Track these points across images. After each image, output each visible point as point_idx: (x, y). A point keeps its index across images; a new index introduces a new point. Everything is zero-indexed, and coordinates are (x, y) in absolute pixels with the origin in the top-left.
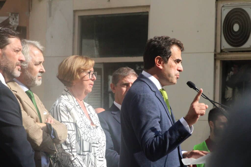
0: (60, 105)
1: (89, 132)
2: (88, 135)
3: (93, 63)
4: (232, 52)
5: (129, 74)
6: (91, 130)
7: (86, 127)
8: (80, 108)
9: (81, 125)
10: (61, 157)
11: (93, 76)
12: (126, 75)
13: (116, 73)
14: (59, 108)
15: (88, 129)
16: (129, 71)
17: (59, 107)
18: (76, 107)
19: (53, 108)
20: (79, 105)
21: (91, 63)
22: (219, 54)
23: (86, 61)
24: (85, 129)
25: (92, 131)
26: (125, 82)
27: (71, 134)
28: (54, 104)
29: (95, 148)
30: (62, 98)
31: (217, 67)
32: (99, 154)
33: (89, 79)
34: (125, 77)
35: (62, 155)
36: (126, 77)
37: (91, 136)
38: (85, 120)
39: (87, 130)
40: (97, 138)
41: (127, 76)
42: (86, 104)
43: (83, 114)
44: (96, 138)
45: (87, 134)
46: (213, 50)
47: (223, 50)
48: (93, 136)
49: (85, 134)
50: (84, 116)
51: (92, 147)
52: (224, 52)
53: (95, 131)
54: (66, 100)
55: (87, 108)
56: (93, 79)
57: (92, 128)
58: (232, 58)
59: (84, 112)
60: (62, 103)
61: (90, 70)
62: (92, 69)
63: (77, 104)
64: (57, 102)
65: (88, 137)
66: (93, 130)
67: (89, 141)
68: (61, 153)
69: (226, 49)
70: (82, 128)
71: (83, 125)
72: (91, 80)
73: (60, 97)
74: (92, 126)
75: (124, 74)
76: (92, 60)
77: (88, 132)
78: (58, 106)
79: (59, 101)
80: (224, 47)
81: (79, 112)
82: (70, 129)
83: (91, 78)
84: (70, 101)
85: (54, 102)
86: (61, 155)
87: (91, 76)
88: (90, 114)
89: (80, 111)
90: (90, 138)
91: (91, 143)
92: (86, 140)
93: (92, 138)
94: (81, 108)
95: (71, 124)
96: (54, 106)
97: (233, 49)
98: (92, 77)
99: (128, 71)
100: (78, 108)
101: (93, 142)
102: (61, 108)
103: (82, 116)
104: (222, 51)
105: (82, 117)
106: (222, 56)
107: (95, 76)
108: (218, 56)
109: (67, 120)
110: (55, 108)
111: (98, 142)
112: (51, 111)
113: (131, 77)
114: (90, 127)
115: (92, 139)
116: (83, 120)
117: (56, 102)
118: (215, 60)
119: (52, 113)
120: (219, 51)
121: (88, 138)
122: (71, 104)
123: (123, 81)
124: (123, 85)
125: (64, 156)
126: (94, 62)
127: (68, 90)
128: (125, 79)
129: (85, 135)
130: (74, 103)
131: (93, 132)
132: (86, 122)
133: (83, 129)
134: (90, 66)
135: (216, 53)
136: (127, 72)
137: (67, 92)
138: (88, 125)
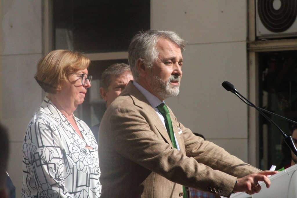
0: (39, 122)
1: (85, 158)
2: (85, 162)
3: (87, 63)
4: (271, 39)
5: (124, 71)
6: (87, 155)
7: (81, 151)
8: (69, 124)
9: (73, 149)
10: (47, 197)
11: (87, 80)
12: (119, 73)
13: (106, 72)
14: (39, 127)
15: (83, 154)
16: (124, 68)
17: (39, 125)
18: (64, 124)
19: (30, 127)
20: (66, 120)
21: (85, 62)
22: (254, 43)
23: (77, 58)
24: (80, 155)
25: (89, 156)
26: (119, 84)
27: (57, 163)
28: (30, 122)
29: (94, 180)
30: (41, 113)
31: (251, 62)
32: (99, 189)
33: (81, 85)
34: (118, 76)
35: (49, 193)
36: (121, 76)
37: (88, 164)
38: (78, 142)
39: (81, 155)
40: (96, 166)
41: (121, 74)
42: (77, 119)
43: (74, 133)
44: (94, 166)
45: (83, 161)
46: (244, 38)
47: (259, 37)
48: (90, 164)
49: (80, 161)
50: (76, 134)
51: (90, 180)
52: (260, 40)
53: (92, 156)
54: (48, 114)
55: (78, 123)
56: (86, 85)
57: (88, 152)
58: (272, 49)
59: (74, 130)
60: (43, 120)
61: (83, 73)
62: (86, 71)
63: (64, 120)
64: (35, 118)
65: (85, 165)
66: (90, 154)
67: (86, 170)
68: (46, 191)
69: (263, 36)
70: (74, 153)
71: (76, 148)
72: (83, 86)
73: (38, 110)
74: (87, 150)
75: (117, 72)
76: (86, 58)
77: (83, 158)
78: (37, 123)
79: (37, 116)
80: (260, 32)
81: (68, 131)
82: (56, 155)
83: (83, 83)
84: (54, 116)
85: (31, 119)
86: (46, 194)
87: (84, 80)
88: (82, 131)
89: (69, 128)
90: (87, 166)
91: (88, 173)
92: (82, 170)
93: (90, 166)
94: (71, 124)
95: (56, 150)
96: (30, 125)
97: (272, 35)
98: (85, 82)
99: (122, 67)
100: (66, 124)
101: (91, 173)
102: (41, 126)
103: (74, 135)
104: (257, 39)
105: (72, 137)
106: (258, 45)
107: (90, 81)
108: (252, 46)
109: (50, 144)
110: (33, 126)
111: (97, 171)
112: (27, 132)
113: (126, 75)
114: (84, 150)
115: (90, 168)
116: (75, 141)
117: (33, 119)
118: (248, 52)
119: (29, 135)
120: (253, 38)
121: (84, 167)
122: (55, 120)
123: (117, 82)
124: (116, 87)
125: (51, 194)
126: (88, 61)
127: (49, 101)
128: (119, 80)
129: (81, 163)
130: (59, 117)
131: (90, 158)
132: (79, 144)
133: (77, 155)
134: (83, 65)
135: (249, 42)
136: (121, 69)
137: (47, 102)
138: (83, 148)
